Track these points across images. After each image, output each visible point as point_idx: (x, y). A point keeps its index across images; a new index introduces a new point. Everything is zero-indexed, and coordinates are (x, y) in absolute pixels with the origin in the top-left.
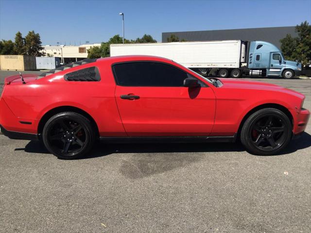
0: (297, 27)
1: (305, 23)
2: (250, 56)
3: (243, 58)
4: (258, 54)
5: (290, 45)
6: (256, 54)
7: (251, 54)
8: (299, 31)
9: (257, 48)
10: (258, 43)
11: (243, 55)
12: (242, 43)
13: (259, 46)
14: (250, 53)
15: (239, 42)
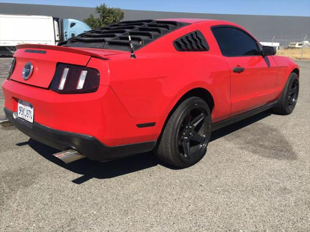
0: (97, 8)
1: (104, 5)
2: (65, 35)
3: (58, 36)
4: (73, 33)
5: (94, 26)
6: (71, 33)
7: (66, 32)
8: (99, 12)
9: (71, 27)
10: (71, 21)
11: (57, 33)
12: (54, 20)
13: (73, 25)
14: (64, 31)
15: (51, 18)
